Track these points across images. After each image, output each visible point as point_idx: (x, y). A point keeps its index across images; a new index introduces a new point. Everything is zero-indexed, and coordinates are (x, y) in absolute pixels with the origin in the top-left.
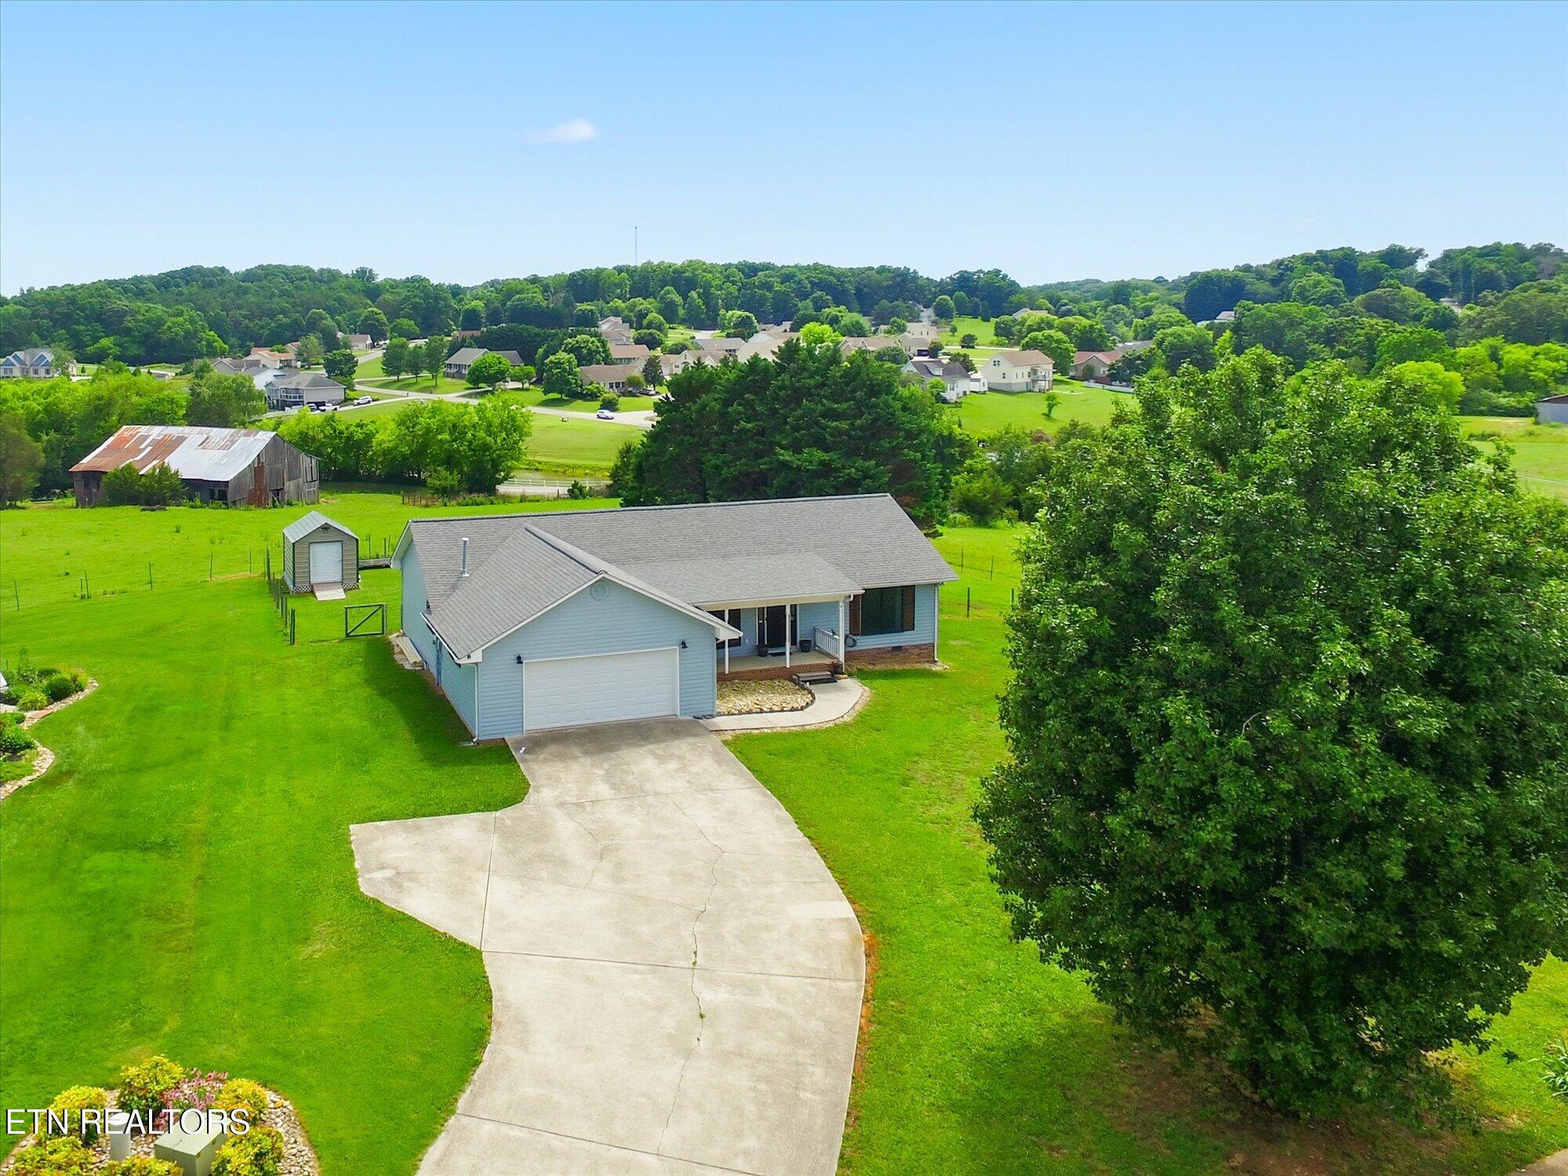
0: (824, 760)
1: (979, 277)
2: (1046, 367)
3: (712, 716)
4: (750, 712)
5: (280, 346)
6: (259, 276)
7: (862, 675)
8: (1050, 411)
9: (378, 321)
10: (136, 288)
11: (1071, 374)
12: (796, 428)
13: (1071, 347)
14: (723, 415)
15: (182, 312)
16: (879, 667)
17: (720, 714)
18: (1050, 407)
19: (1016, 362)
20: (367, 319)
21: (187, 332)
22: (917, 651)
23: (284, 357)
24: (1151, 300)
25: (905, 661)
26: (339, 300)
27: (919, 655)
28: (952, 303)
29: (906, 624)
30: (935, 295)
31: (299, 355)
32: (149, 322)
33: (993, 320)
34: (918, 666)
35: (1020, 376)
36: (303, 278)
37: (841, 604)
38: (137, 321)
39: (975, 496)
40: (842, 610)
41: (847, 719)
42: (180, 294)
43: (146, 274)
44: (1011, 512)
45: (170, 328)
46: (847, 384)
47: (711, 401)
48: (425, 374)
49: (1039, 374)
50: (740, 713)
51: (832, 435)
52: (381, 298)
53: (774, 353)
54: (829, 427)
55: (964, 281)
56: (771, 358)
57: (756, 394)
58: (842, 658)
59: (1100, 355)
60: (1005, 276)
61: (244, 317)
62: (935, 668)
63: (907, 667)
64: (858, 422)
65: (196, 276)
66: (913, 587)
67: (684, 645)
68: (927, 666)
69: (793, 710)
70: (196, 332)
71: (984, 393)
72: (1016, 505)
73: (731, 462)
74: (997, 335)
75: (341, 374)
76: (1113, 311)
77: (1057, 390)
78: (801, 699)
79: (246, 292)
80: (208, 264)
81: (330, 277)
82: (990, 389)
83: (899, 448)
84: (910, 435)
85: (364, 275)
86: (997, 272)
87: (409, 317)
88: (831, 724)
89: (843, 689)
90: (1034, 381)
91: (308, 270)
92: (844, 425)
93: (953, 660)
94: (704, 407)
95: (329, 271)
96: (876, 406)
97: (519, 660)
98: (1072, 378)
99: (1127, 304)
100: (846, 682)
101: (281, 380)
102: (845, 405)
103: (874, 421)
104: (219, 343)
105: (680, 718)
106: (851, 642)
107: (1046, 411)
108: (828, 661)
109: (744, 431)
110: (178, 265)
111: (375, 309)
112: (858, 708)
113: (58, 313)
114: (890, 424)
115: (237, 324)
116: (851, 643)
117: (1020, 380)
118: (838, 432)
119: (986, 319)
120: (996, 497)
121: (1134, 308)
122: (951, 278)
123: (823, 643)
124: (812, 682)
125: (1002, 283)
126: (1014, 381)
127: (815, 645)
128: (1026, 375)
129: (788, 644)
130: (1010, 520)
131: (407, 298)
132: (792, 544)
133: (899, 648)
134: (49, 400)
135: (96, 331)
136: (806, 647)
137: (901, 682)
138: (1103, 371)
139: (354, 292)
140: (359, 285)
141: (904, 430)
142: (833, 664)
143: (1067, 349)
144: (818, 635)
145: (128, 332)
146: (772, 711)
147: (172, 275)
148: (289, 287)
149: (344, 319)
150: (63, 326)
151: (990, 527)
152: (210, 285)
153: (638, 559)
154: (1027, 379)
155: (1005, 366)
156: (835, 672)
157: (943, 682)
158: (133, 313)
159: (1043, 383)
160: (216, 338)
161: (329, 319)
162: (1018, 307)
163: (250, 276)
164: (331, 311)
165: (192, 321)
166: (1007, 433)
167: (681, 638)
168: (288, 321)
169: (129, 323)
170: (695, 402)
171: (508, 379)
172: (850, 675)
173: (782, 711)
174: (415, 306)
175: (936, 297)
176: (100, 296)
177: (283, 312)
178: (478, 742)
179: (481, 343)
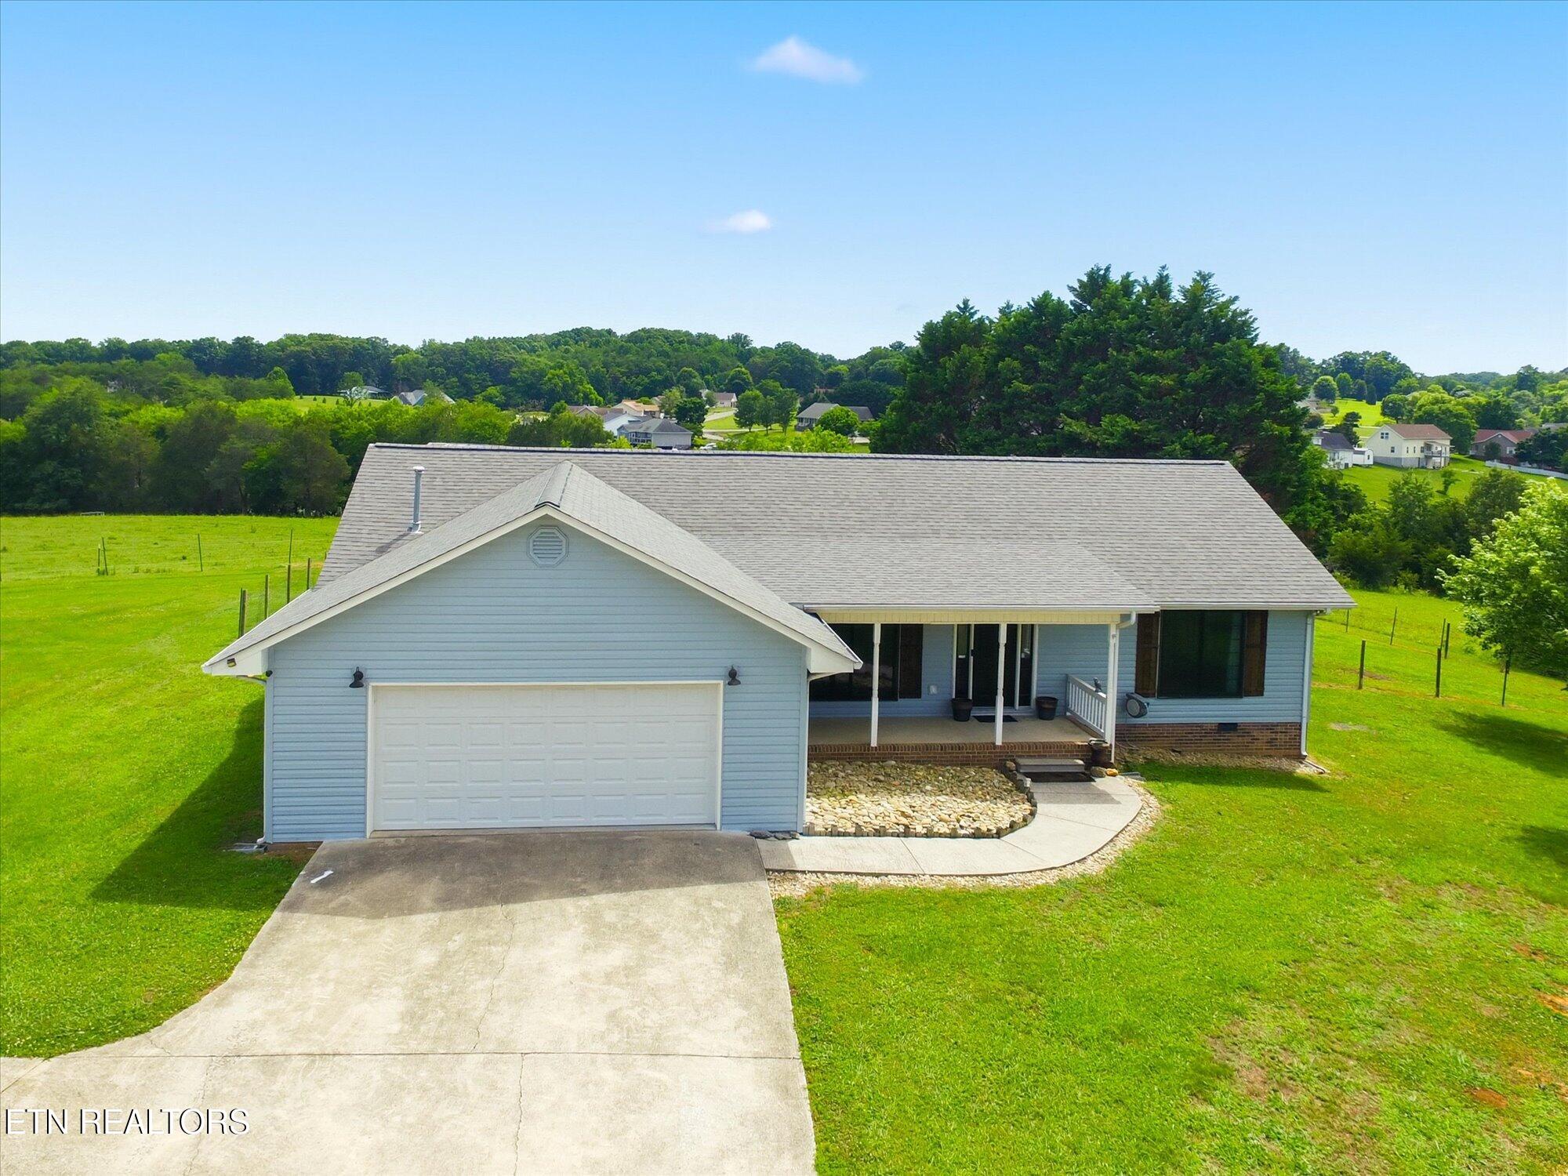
0: (996, 981)
1: (1365, 360)
2: (1443, 444)
3: (793, 836)
4: (880, 833)
5: (647, 399)
6: (642, 338)
7: (1151, 772)
8: (1446, 488)
9: (743, 380)
10: (529, 344)
11: (1471, 453)
12: (1095, 389)
13: (1473, 423)
14: (992, 375)
15: (562, 366)
16: (1190, 759)
17: (809, 832)
18: (1447, 484)
19: (1408, 436)
20: (733, 378)
21: (565, 384)
22: (1269, 735)
23: (648, 408)
24: (1561, 388)
25: (1245, 751)
26: (714, 362)
27: (1271, 742)
28: (1335, 385)
29: (1250, 683)
30: (1316, 376)
31: (662, 407)
32: (533, 373)
33: (1379, 404)
34: (1268, 763)
35: (1411, 450)
36: (681, 342)
37: (1113, 631)
38: (522, 373)
39: (1363, 552)
40: (1114, 642)
41: (1093, 868)
42: (567, 351)
43: (540, 333)
44: (1408, 575)
45: (550, 380)
46: (1177, 325)
47: (977, 357)
48: (776, 426)
49: (1434, 450)
50: (859, 833)
51: (1149, 396)
52: (751, 360)
53: (1072, 289)
54: (1142, 383)
55: (1348, 363)
56: (1068, 298)
57: (1042, 345)
58: (1110, 737)
59: (1507, 435)
60: (1394, 360)
61: (623, 374)
62: (1302, 770)
63: (1247, 762)
64: (1193, 376)
65: (585, 336)
66: (1263, 614)
67: (733, 677)
68: (1285, 764)
69: (977, 835)
70: (574, 384)
71: (1368, 467)
72: (1416, 568)
73: (997, 439)
74: (1384, 414)
75: (691, 421)
76: (1517, 398)
77: (1454, 469)
78: (1003, 812)
79: (627, 351)
80: (597, 326)
81: (706, 341)
82: (1376, 463)
83: (1254, 418)
84: (1273, 401)
85: (739, 340)
86: (1386, 355)
87: (775, 378)
88: (1050, 878)
89: (1104, 797)
90: (1428, 458)
91: (688, 334)
92: (1168, 381)
93: (1336, 757)
94: (963, 362)
95: (706, 335)
96: (1222, 354)
97: (358, 680)
98: (1472, 457)
99: (1534, 393)
100: (1111, 783)
101: (633, 425)
102: (1171, 353)
103: (1216, 377)
104: (594, 395)
105: (720, 831)
106: (1134, 707)
107: (1442, 488)
108: (1080, 740)
109: (1017, 395)
110: (569, 327)
111: (743, 369)
112: (1123, 843)
113: (452, 363)
114: (1242, 382)
115: (616, 379)
116: (1136, 709)
117: (1411, 455)
118: (1157, 392)
119: (1371, 402)
120: (1391, 554)
121: (1542, 395)
122: (1335, 360)
123: (1081, 705)
124: (1037, 777)
125: (1390, 366)
126: (1404, 455)
127: (1066, 708)
128: (1418, 450)
129: (1000, 700)
130: (1406, 585)
131: (776, 361)
132: (1040, 525)
133: (1232, 727)
134: (381, 420)
135: (484, 380)
136: (1048, 709)
137: (1230, 791)
138: (1510, 450)
139: (727, 356)
140: (733, 351)
141: (1265, 391)
142: (1090, 747)
143: (1468, 426)
144: (1073, 691)
145: (513, 382)
146: (930, 834)
147: (563, 334)
148: (667, 347)
149: (715, 379)
150: (456, 374)
151: (1382, 592)
152: (596, 345)
153: (741, 529)
154: (1419, 454)
155: (1395, 438)
156: (1095, 760)
157: (1317, 798)
158: (517, 364)
159: (1438, 460)
160: (593, 391)
161: (699, 377)
162: (1409, 390)
163: (636, 338)
164: (703, 372)
165: (571, 375)
166: (1406, 483)
167: (729, 664)
168: (659, 378)
169: (514, 373)
170: (952, 355)
171: (856, 433)
172: (1128, 769)
173: (953, 835)
174: (782, 370)
175: (1316, 378)
176: (491, 348)
177: (659, 371)
178: (265, 847)
179: (832, 399)
